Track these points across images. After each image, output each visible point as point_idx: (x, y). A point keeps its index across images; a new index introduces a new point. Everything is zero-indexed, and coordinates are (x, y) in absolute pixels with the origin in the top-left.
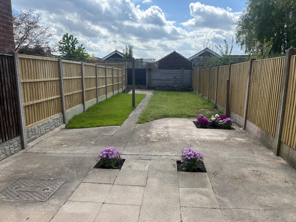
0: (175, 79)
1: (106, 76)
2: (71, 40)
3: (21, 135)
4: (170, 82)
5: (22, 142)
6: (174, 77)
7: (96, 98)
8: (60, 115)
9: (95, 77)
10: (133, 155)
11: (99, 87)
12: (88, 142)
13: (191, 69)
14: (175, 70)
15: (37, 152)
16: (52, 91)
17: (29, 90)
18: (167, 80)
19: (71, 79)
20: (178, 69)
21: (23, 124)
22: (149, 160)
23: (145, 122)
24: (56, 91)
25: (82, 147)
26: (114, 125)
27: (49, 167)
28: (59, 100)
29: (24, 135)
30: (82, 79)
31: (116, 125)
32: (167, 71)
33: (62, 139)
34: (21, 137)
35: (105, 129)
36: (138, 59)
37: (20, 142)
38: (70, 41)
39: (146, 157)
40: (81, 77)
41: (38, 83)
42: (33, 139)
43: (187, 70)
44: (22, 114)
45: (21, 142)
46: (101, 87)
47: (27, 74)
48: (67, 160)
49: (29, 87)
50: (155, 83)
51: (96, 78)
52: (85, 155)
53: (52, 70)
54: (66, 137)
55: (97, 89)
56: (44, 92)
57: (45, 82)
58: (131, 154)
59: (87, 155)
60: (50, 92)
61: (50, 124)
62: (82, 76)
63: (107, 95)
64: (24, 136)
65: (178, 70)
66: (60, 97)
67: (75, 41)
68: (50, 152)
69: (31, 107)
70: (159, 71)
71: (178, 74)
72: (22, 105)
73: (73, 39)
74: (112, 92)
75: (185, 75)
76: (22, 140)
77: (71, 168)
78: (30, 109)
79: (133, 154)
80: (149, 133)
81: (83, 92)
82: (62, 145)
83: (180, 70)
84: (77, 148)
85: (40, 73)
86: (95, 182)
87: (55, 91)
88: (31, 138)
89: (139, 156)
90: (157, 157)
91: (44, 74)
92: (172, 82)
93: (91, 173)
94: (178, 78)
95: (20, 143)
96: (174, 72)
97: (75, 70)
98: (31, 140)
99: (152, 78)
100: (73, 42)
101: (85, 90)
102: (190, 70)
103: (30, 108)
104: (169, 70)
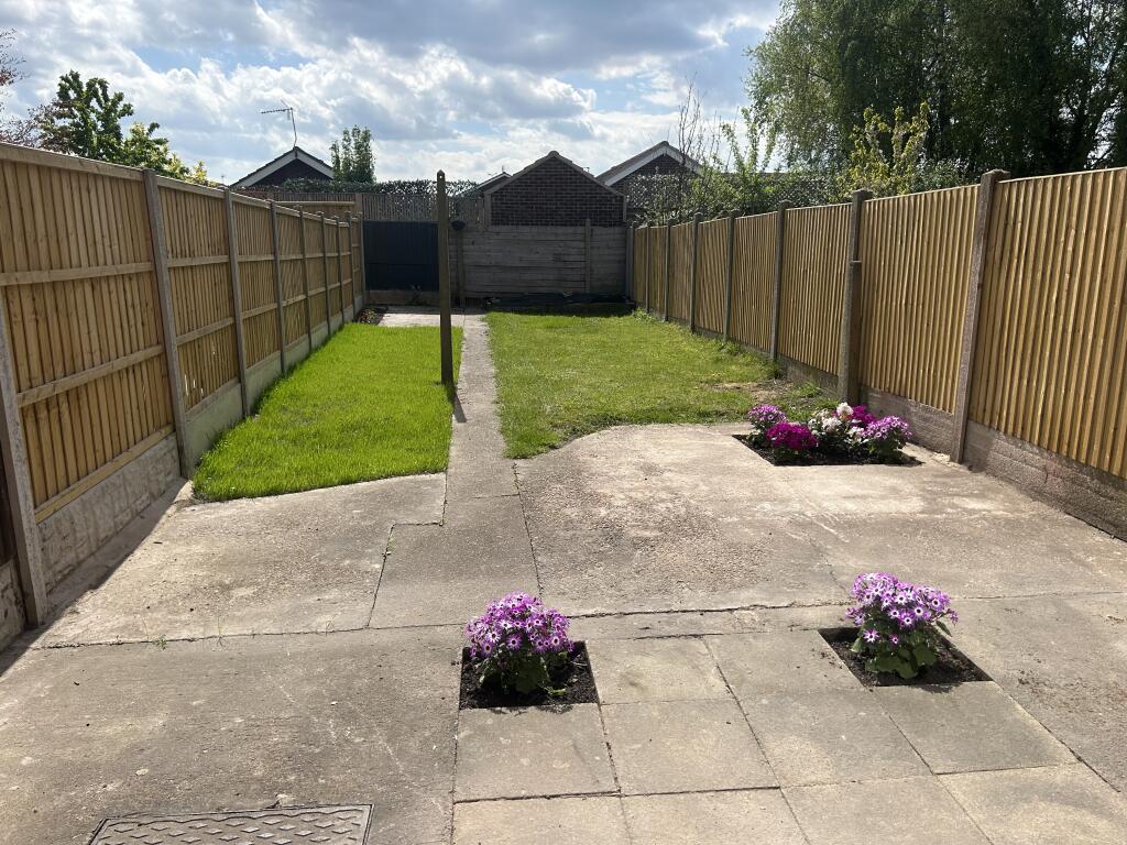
0: (560, 265)
1: (303, 253)
2: (99, 101)
3: (16, 557)
4: (540, 277)
5: (24, 595)
6: (558, 258)
7: (278, 353)
8: (166, 438)
9: (271, 258)
10: (602, 615)
11: (284, 304)
12: (347, 562)
13: (621, 223)
14: (561, 230)
15: (115, 640)
16: (125, 325)
17: (34, 323)
18: (529, 268)
19: (191, 267)
20: (572, 225)
21: (22, 503)
22: (695, 636)
23: (540, 449)
24: (143, 324)
25: (333, 594)
26: (417, 473)
27: (231, 726)
28: (156, 364)
29: (30, 555)
30: (228, 265)
31: (422, 472)
32: (527, 232)
33: (208, 557)
34: (17, 567)
35: (386, 495)
36: (405, 183)
37: (15, 595)
38: (94, 103)
39: (669, 623)
40: (224, 259)
41: (69, 288)
42: (66, 572)
43: (605, 226)
44: (13, 448)
45: (19, 595)
46: (291, 301)
47: (20, 244)
48: (300, 672)
49: (32, 310)
50: (479, 282)
51: (274, 262)
52: (370, 638)
53: (120, 226)
54: (224, 545)
55: (277, 310)
56: (94, 334)
57: (94, 283)
58: (590, 612)
59: (385, 638)
60: (118, 331)
61: (130, 484)
62: (228, 252)
63: (309, 336)
64: (31, 563)
65: (570, 230)
66: (159, 356)
67: (115, 104)
68: (185, 634)
69: (46, 412)
70: (498, 233)
71: (575, 244)
72: (11, 406)
73: (105, 94)
74: (325, 323)
75: (599, 248)
76: (20, 584)
77: (349, 717)
78: (44, 425)
79: (600, 610)
80: (596, 499)
81: (234, 326)
82: (226, 588)
83: (580, 230)
84: (312, 600)
85: (72, 238)
86: (523, 793)
87: (139, 325)
88: (58, 568)
89: (635, 621)
90: (719, 620)
91: (90, 242)
92: (551, 277)
93: (468, 738)
94: (572, 258)
95: (14, 599)
96: (556, 234)
97: (203, 227)
98: (59, 577)
99: (466, 261)
100: (109, 111)
101: (242, 316)
102: (617, 230)
103: (43, 414)
104: (535, 229)
